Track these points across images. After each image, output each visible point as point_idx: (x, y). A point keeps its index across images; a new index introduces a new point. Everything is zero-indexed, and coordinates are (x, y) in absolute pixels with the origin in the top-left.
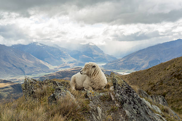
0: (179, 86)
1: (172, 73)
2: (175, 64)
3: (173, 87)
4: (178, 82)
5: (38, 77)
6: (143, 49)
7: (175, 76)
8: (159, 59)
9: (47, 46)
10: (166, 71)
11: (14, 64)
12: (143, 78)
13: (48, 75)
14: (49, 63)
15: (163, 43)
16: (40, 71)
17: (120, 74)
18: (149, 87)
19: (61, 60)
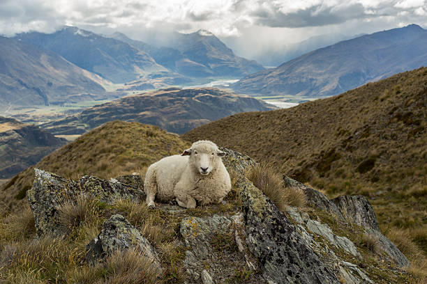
0: (408, 140)
1: (391, 109)
2: (399, 87)
3: (393, 142)
4: (406, 131)
5: (78, 111)
6: (326, 46)
7: (399, 117)
8: (363, 71)
9: (99, 37)
10: (380, 103)
11: (22, 80)
12: (324, 117)
13: (103, 105)
14: (104, 77)
15: (374, 34)
16: (82, 96)
17: (272, 106)
18: (338, 141)
19: (133, 69)
